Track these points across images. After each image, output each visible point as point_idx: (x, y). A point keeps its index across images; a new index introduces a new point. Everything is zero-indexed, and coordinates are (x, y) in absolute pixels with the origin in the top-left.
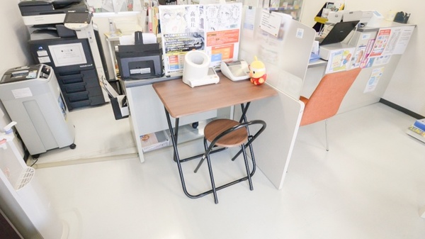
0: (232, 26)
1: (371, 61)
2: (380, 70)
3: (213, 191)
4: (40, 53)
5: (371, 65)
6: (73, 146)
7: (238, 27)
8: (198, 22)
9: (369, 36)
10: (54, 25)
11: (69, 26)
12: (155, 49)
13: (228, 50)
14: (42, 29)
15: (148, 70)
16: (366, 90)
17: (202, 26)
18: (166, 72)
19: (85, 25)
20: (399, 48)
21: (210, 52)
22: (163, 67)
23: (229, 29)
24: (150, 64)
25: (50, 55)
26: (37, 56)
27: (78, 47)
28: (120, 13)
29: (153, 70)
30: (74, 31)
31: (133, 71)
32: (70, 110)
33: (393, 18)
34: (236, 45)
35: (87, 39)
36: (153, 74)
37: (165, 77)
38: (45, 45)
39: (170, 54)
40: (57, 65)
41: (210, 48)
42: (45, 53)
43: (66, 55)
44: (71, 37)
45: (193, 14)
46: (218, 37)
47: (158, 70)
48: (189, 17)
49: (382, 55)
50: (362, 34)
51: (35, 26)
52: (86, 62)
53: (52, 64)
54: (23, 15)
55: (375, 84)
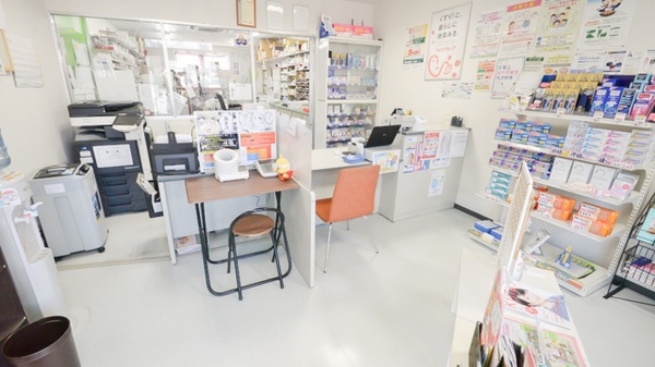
0: (267, 129)
1: (427, 163)
2: (442, 173)
3: (239, 290)
4: (82, 154)
5: (427, 167)
6: (101, 250)
7: (274, 130)
8: (231, 125)
9: (415, 139)
10: (102, 127)
11: (117, 128)
12: (190, 148)
13: (265, 150)
14: (90, 130)
15: (183, 167)
16: (431, 194)
17: (235, 128)
18: (202, 169)
19: (135, 126)
20: (456, 150)
21: (246, 152)
22: (198, 165)
23: (264, 131)
24: (185, 161)
25: (93, 156)
26: (79, 156)
27: (125, 149)
28: (179, 117)
29: (187, 167)
30: (123, 133)
31: (167, 168)
32: (107, 215)
33: (450, 122)
34: (274, 147)
35: (136, 141)
36: (188, 170)
37: (199, 174)
38: (89, 146)
39: (204, 153)
40: (99, 166)
41: (245, 148)
42: (89, 153)
43: (111, 156)
44: (119, 138)
45: (226, 118)
46: (252, 138)
47: (192, 167)
48: (222, 121)
49: (437, 157)
50: (407, 138)
51: (82, 127)
52: (132, 163)
53: (94, 165)
54: (71, 116)
55: (440, 187)
